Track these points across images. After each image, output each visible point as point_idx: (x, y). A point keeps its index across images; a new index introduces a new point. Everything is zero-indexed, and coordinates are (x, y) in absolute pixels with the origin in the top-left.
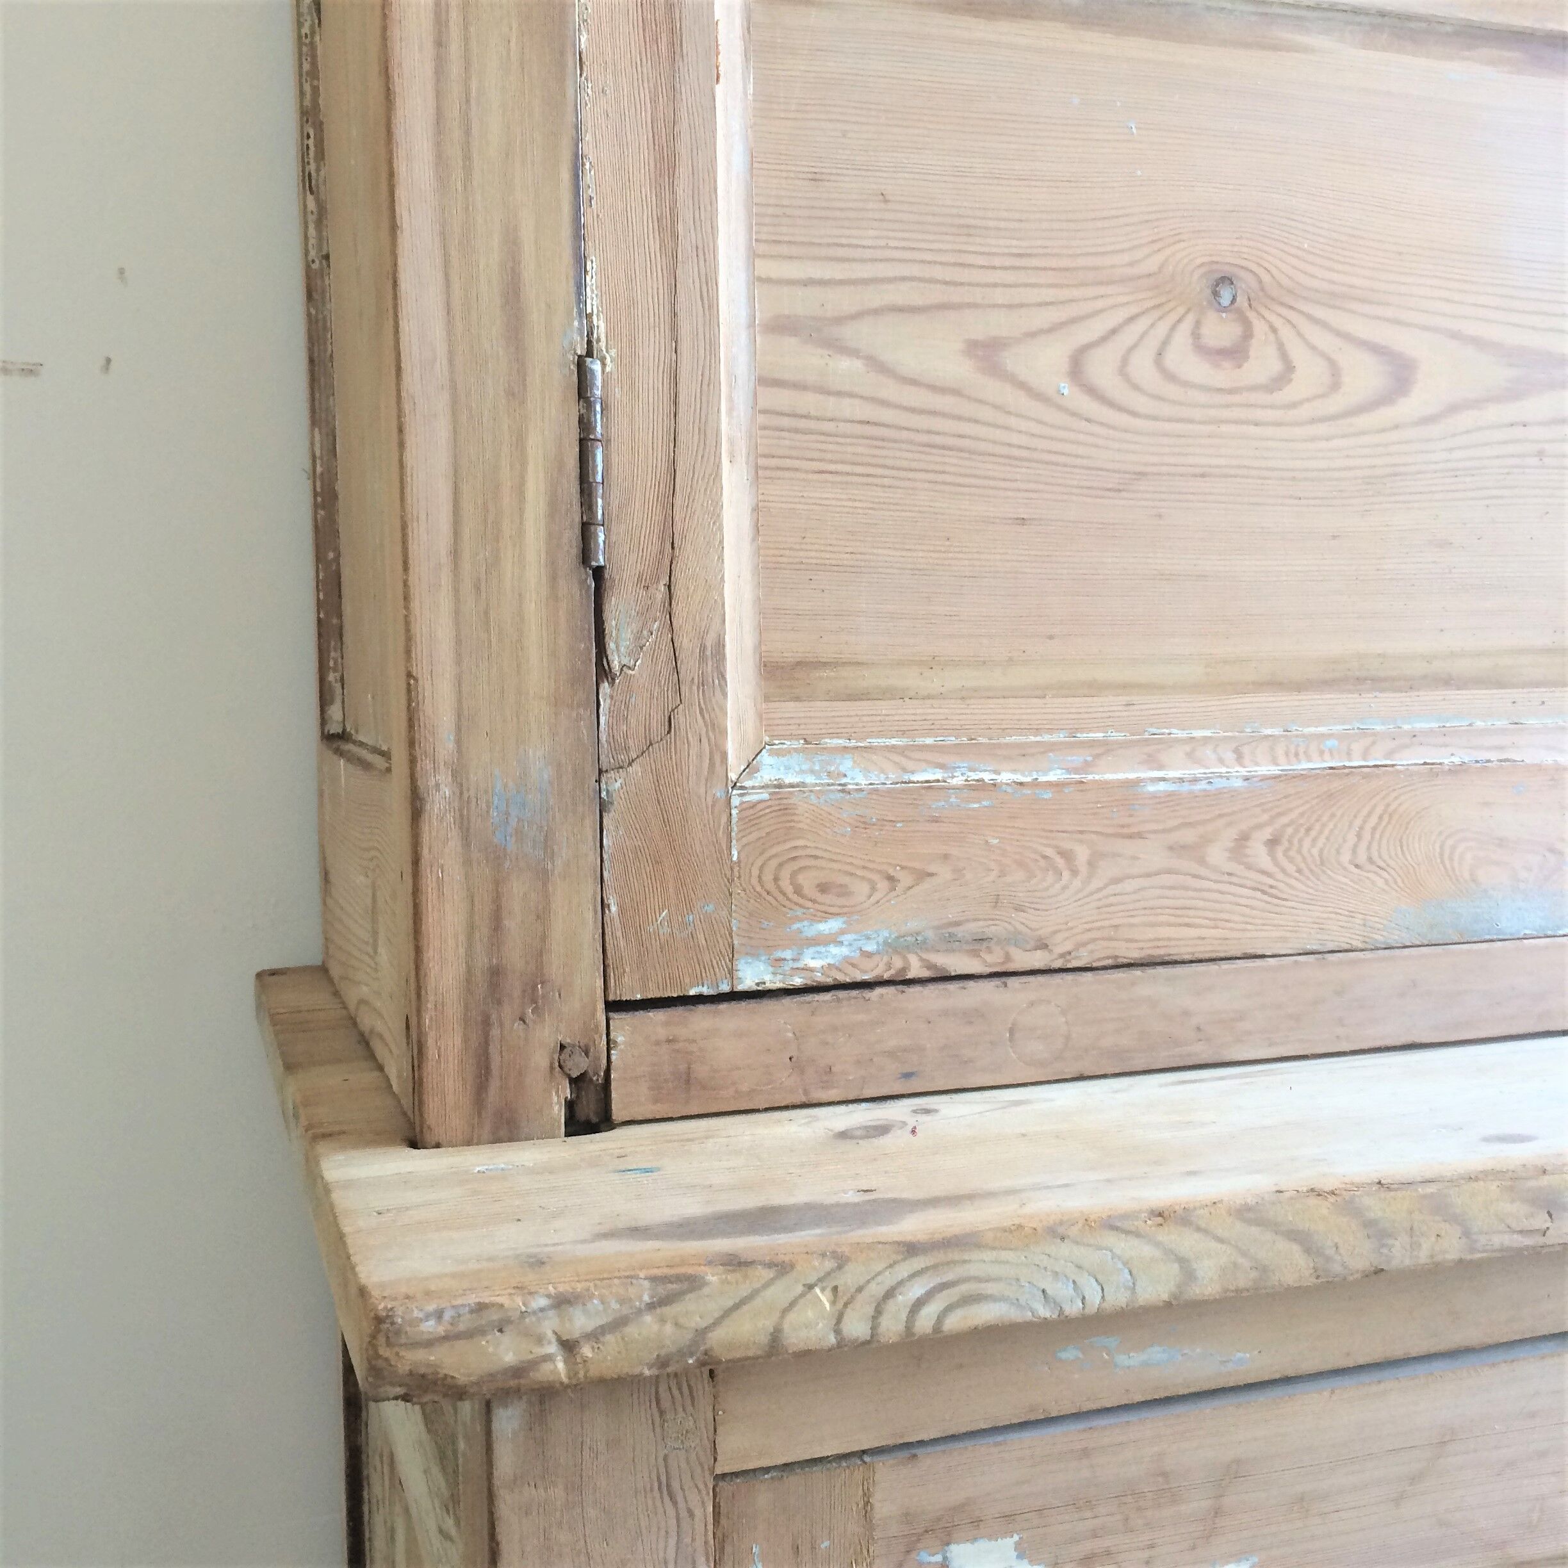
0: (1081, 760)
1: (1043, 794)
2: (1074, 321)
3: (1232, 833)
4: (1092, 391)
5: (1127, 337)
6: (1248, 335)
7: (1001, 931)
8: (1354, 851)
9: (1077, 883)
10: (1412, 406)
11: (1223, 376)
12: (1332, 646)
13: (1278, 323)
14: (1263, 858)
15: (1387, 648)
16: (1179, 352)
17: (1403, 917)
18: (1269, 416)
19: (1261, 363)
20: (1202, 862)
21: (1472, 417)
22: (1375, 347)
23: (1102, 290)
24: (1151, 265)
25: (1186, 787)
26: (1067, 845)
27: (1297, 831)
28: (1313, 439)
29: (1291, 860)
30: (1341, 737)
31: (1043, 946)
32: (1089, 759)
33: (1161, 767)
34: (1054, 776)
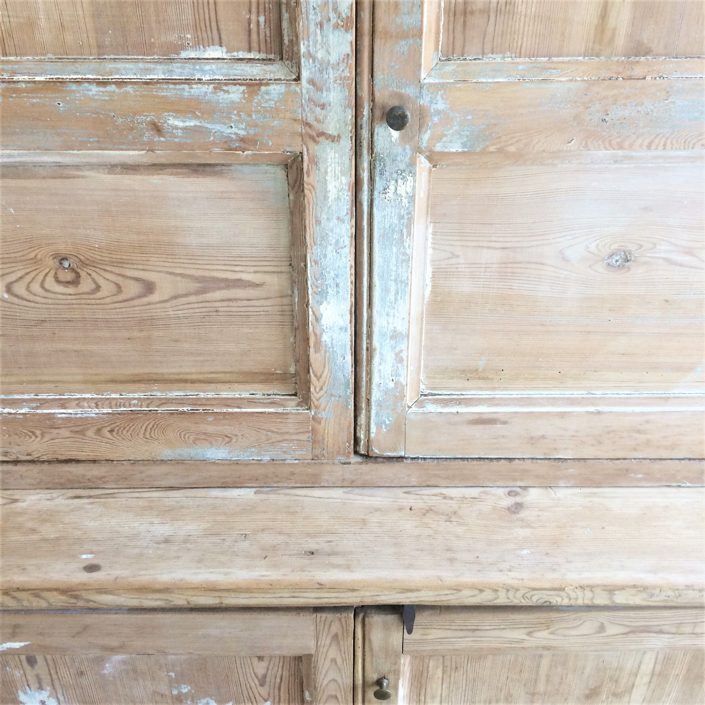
0: (34, 405)
1: (21, 417)
2: (5, 274)
3: (95, 428)
4: (17, 296)
5: (28, 278)
6: (78, 276)
7: (14, 451)
8: (144, 434)
9: (38, 439)
10: (155, 297)
11: (71, 290)
12: (136, 371)
13: (89, 272)
14: (108, 435)
15: (160, 371)
16: (50, 283)
17: (167, 453)
18: (93, 301)
19: (86, 285)
20: (84, 435)
21: (184, 300)
22: (136, 279)
23: (13, 265)
24: (32, 255)
25: (73, 416)
26: (33, 430)
27: (120, 428)
28: (115, 309)
29: (120, 436)
30: (139, 399)
31: (29, 455)
32: (39, 405)
33: (65, 408)
34: (23, 411)
